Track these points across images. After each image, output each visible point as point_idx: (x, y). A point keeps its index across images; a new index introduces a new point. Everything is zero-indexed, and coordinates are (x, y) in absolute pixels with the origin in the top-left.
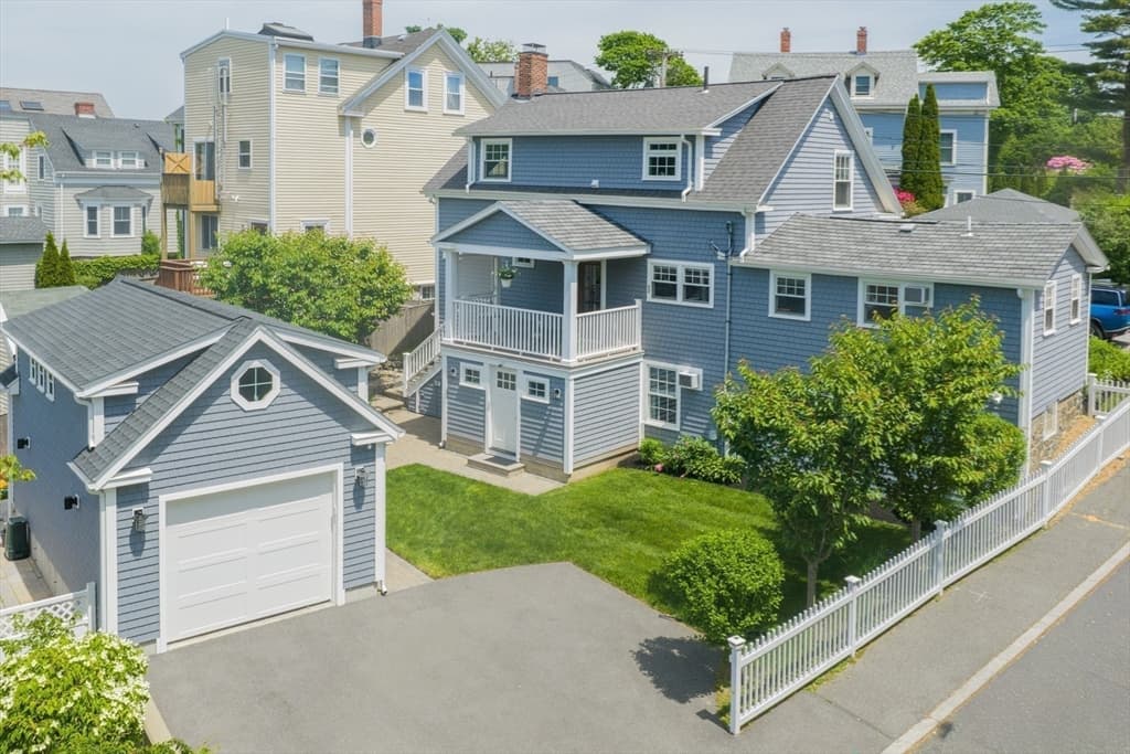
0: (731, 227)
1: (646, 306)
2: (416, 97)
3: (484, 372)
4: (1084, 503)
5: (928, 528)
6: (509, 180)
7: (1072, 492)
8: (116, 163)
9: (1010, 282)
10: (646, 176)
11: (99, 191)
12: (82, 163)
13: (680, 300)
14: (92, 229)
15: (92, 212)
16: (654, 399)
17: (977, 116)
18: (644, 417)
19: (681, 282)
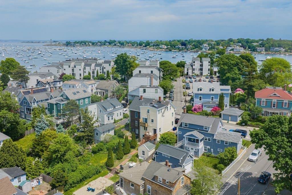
0: (213, 135)
1: (204, 141)
2: (167, 110)
3: (190, 148)
4: (241, 158)
5: (232, 162)
6: (188, 127)
7: (241, 157)
8: (110, 109)
9: (236, 143)
10: (204, 129)
11: (109, 114)
12: (107, 110)
13: (207, 141)
14: (109, 120)
15: (109, 117)
16: (205, 149)
17: (228, 94)
18: (204, 151)
19: (208, 139)
